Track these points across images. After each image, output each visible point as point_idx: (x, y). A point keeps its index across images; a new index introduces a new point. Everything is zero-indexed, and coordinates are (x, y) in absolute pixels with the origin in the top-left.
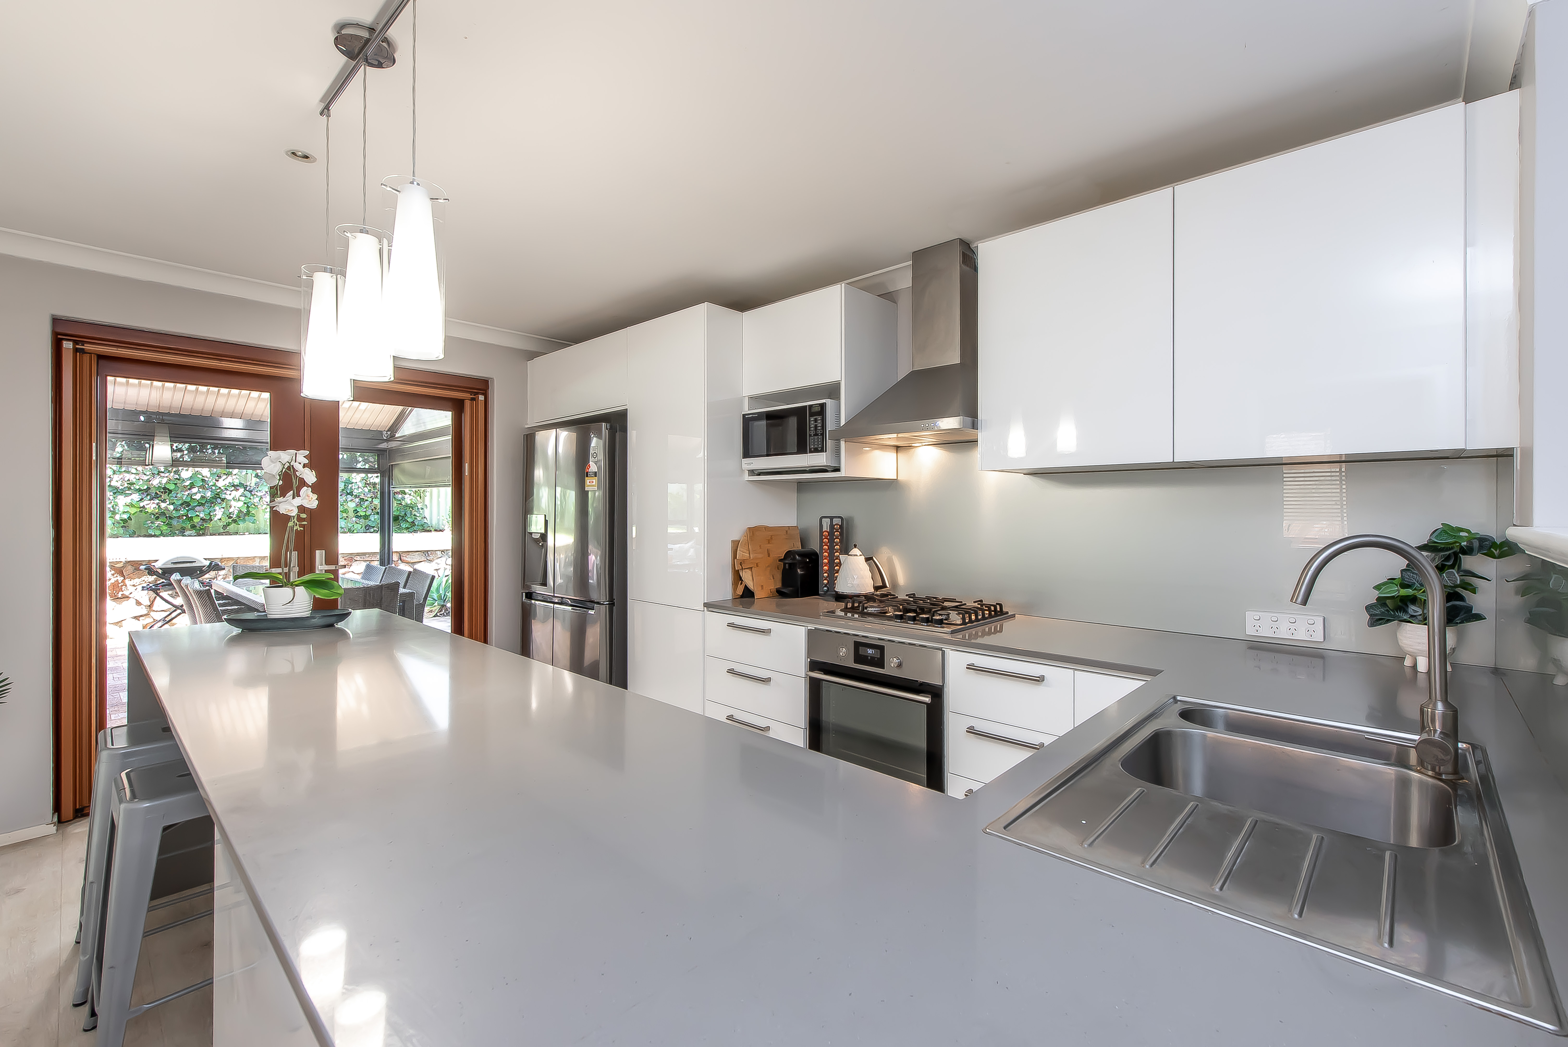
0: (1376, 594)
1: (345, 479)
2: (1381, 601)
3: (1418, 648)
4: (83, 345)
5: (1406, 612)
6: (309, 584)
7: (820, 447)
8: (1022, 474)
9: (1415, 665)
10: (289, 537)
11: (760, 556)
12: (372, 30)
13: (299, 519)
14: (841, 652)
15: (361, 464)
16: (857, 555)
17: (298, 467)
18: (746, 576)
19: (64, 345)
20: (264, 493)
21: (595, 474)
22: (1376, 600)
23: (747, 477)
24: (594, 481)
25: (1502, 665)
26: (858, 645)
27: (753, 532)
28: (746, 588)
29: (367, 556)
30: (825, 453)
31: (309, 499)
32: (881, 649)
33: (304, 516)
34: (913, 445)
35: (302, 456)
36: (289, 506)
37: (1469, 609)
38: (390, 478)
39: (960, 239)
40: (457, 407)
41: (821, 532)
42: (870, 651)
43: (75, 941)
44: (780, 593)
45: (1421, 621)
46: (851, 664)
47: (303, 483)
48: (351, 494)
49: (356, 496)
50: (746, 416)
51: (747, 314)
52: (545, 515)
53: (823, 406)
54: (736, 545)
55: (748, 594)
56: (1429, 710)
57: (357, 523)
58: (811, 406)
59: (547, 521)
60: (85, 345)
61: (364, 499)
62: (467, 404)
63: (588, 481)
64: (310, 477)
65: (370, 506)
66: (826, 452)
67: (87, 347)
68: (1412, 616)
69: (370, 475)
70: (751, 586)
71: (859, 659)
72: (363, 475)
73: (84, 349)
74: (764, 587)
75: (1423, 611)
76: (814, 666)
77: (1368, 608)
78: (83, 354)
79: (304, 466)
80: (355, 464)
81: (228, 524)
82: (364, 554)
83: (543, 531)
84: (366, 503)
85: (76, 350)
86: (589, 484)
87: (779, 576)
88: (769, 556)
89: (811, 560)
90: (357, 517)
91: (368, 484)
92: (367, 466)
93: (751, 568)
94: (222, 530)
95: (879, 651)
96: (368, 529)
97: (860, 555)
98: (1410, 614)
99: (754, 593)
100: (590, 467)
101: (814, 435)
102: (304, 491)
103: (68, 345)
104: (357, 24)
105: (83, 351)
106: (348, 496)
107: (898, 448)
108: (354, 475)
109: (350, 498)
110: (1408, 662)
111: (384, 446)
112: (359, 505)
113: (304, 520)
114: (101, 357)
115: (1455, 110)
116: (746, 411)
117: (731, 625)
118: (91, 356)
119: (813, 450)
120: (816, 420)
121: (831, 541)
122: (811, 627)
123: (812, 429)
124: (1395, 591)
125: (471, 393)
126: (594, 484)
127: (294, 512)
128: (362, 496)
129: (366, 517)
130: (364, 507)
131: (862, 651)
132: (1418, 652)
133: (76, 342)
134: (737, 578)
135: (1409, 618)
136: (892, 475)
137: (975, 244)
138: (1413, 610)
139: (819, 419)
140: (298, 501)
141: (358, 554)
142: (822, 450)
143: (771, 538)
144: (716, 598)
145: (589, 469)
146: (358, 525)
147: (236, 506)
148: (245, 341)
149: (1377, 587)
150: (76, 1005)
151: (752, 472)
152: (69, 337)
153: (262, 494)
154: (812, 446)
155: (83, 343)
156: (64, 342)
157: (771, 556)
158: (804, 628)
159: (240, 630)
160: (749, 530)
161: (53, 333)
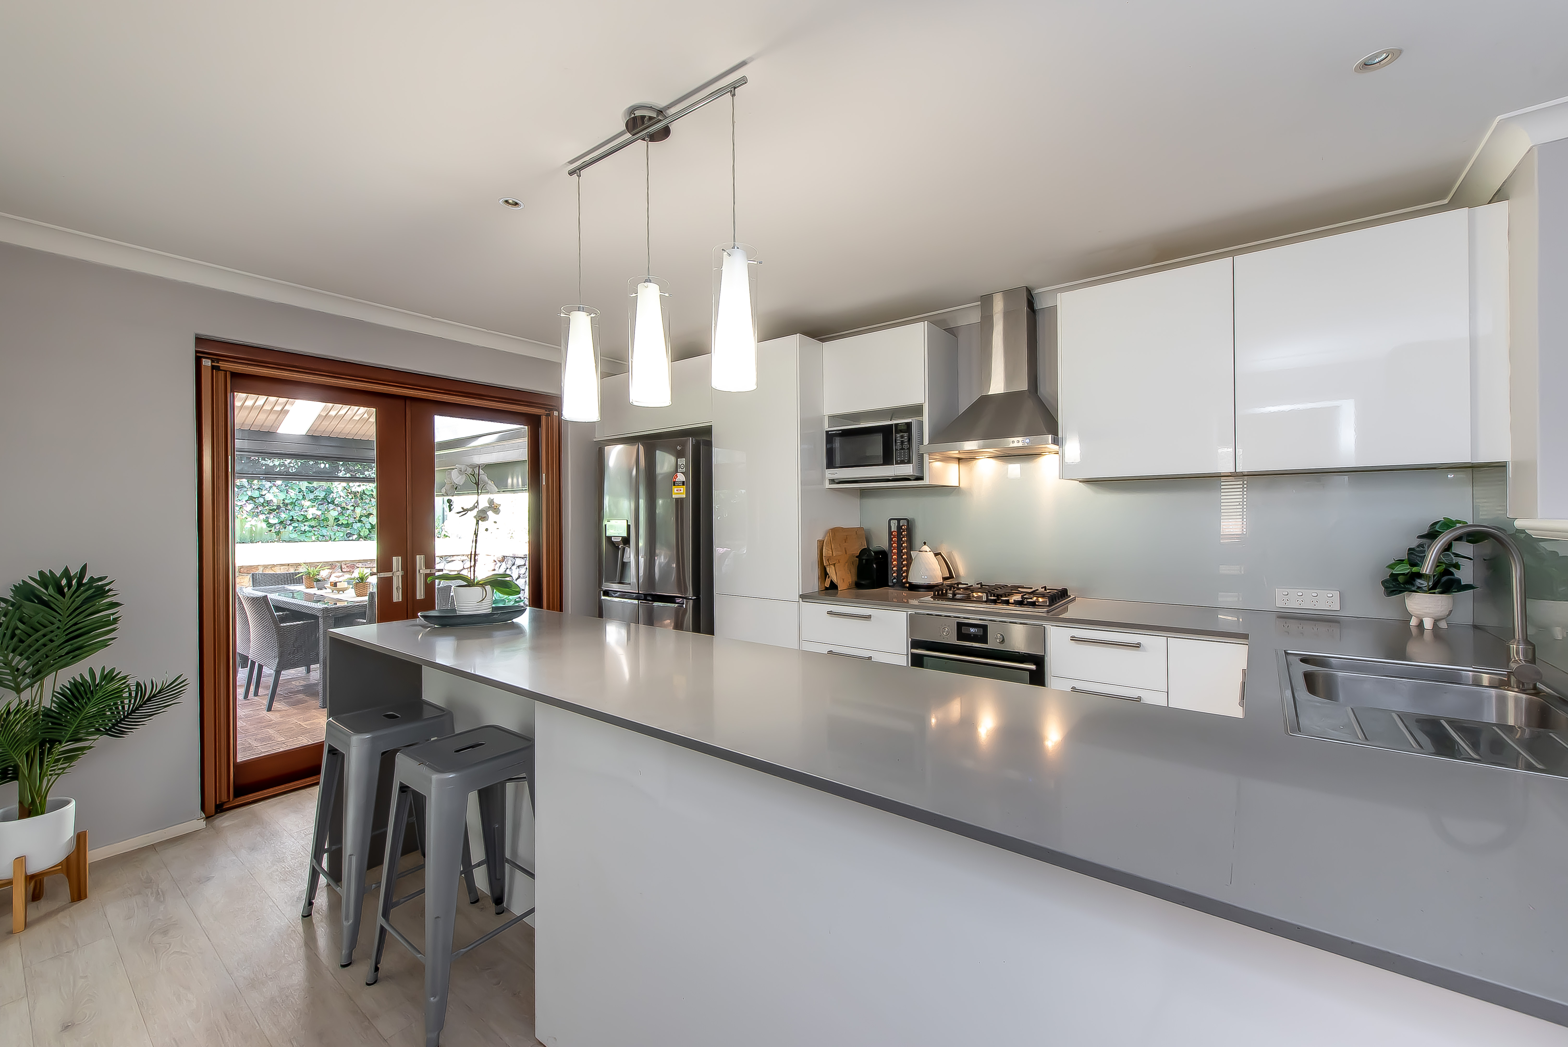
0: (1390, 571)
1: (326, 488)
2: (1394, 577)
3: (1425, 611)
4: (218, 363)
5: (1413, 585)
7: (906, 460)
8: (1078, 482)
9: (1420, 623)
11: (840, 553)
12: (660, 112)
14: (944, 632)
15: (342, 473)
16: (926, 551)
18: (831, 571)
19: (203, 362)
20: (245, 502)
21: (683, 483)
22: (1389, 576)
23: (828, 485)
24: (682, 489)
25: (1478, 623)
26: (960, 625)
27: (835, 532)
28: (832, 582)
29: (368, 563)
30: (911, 465)
32: (984, 628)
34: (977, 457)
37: (1459, 581)
39: (1026, 287)
40: (533, 420)
41: (890, 533)
42: (972, 630)
43: (302, 916)
44: (858, 585)
45: (1427, 591)
46: (953, 640)
48: (333, 502)
49: (337, 505)
50: (830, 433)
51: (826, 344)
52: (627, 521)
53: (909, 425)
54: (821, 544)
55: (833, 586)
56: (1515, 646)
57: (339, 531)
58: (896, 425)
59: (630, 525)
60: (220, 362)
61: (345, 508)
62: (543, 419)
63: (676, 489)
65: (353, 515)
66: (912, 463)
67: (223, 365)
68: (1419, 588)
69: (351, 484)
70: (835, 580)
71: (961, 636)
72: (344, 484)
73: (219, 366)
74: (845, 580)
75: (1428, 584)
76: (915, 644)
77: (1383, 583)
78: (218, 371)
80: (336, 473)
82: (366, 561)
83: (625, 535)
84: (348, 512)
85: (213, 367)
86: (677, 492)
87: (854, 570)
88: (846, 554)
89: (882, 557)
90: (338, 525)
91: (349, 493)
92: (348, 475)
93: (834, 564)
95: (982, 629)
96: (349, 537)
97: (930, 551)
98: (1417, 586)
99: (837, 586)
100: (677, 477)
101: (900, 449)
103: (207, 363)
104: (651, 107)
105: (218, 369)
106: (329, 505)
107: (959, 460)
108: (336, 484)
109: (331, 506)
110: (1414, 622)
112: (342, 514)
114: (235, 375)
115: (1461, 214)
116: (826, 428)
117: (830, 613)
118: (226, 374)
119: (899, 462)
120: (902, 437)
121: (900, 540)
122: (911, 611)
123: (898, 444)
124: (1404, 569)
125: (547, 409)
126: (682, 491)
128: (344, 505)
129: (347, 525)
130: (346, 515)
131: (964, 630)
132: (1425, 614)
133: (213, 361)
134: (824, 574)
135: (1417, 589)
136: (953, 482)
137: (1036, 290)
138: (1419, 583)
139: (906, 435)
141: (360, 561)
142: (909, 462)
143: (847, 538)
144: (809, 591)
145: (676, 479)
146: (340, 533)
148: (362, 360)
149: (1391, 567)
150: (343, 966)
151: (832, 481)
152: (208, 355)
153: (242, 504)
154: (899, 459)
155: (218, 361)
156: (204, 360)
157: (848, 553)
158: (905, 613)
160: (832, 531)
161: (197, 352)
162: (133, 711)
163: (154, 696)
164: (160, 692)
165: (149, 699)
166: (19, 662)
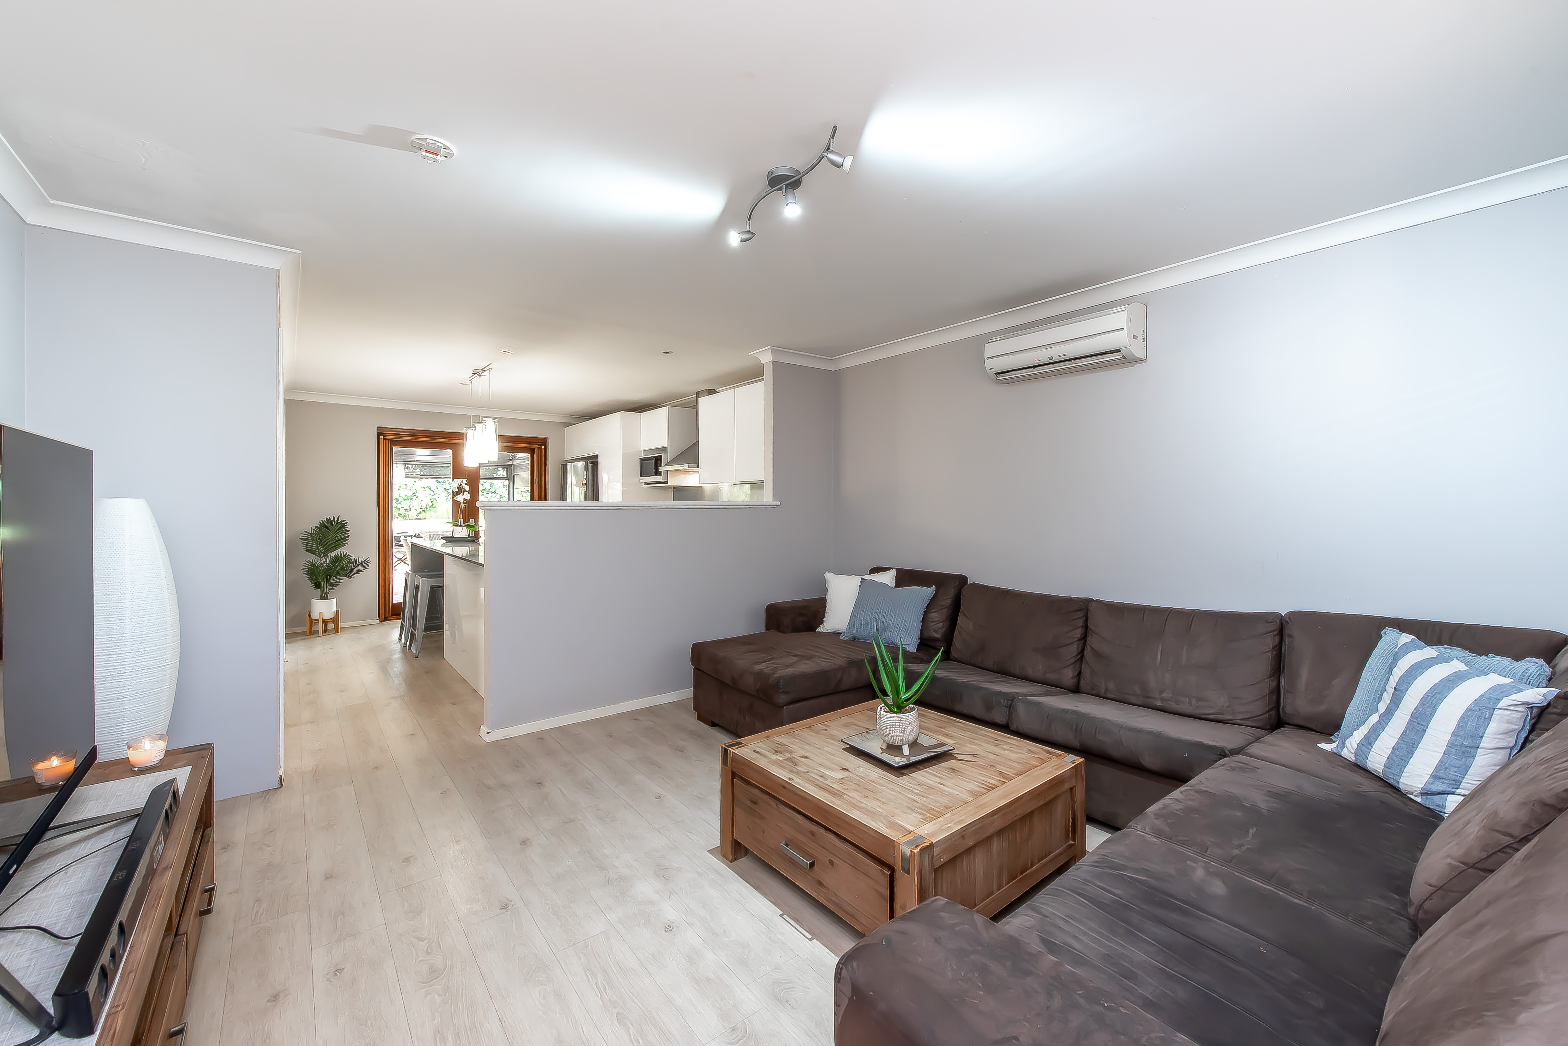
6: (468, 526)
10: (461, 510)
13: (464, 503)
17: (463, 485)
21: (586, 484)
23: (643, 485)
24: (585, 487)
31: (467, 496)
33: (465, 502)
35: (465, 481)
36: (460, 498)
38: (514, 482)
40: (532, 451)
47: (465, 490)
51: (642, 414)
53: (661, 456)
58: (658, 456)
60: (388, 437)
62: (536, 450)
64: (467, 488)
79: (466, 484)
81: (420, 513)
85: (384, 439)
94: (416, 517)
101: (659, 468)
102: (466, 493)
103: (381, 437)
105: (386, 439)
107: (673, 474)
111: (510, 463)
113: (465, 503)
114: (392, 441)
116: (640, 458)
118: (389, 440)
120: (660, 462)
123: (659, 465)
125: (538, 445)
127: (462, 501)
133: (384, 436)
140: (464, 497)
142: (662, 474)
147: (426, 502)
151: (645, 483)
152: (382, 433)
154: (659, 473)
155: (386, 436)
156: (380, 435)
159: (446, 541)
161: (377, 433)
162: (353, 569)
163: (360, 564)
164: (361, 563)
165: (358, 566)
166: (321, 548)
